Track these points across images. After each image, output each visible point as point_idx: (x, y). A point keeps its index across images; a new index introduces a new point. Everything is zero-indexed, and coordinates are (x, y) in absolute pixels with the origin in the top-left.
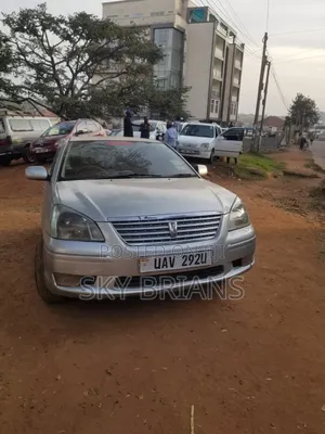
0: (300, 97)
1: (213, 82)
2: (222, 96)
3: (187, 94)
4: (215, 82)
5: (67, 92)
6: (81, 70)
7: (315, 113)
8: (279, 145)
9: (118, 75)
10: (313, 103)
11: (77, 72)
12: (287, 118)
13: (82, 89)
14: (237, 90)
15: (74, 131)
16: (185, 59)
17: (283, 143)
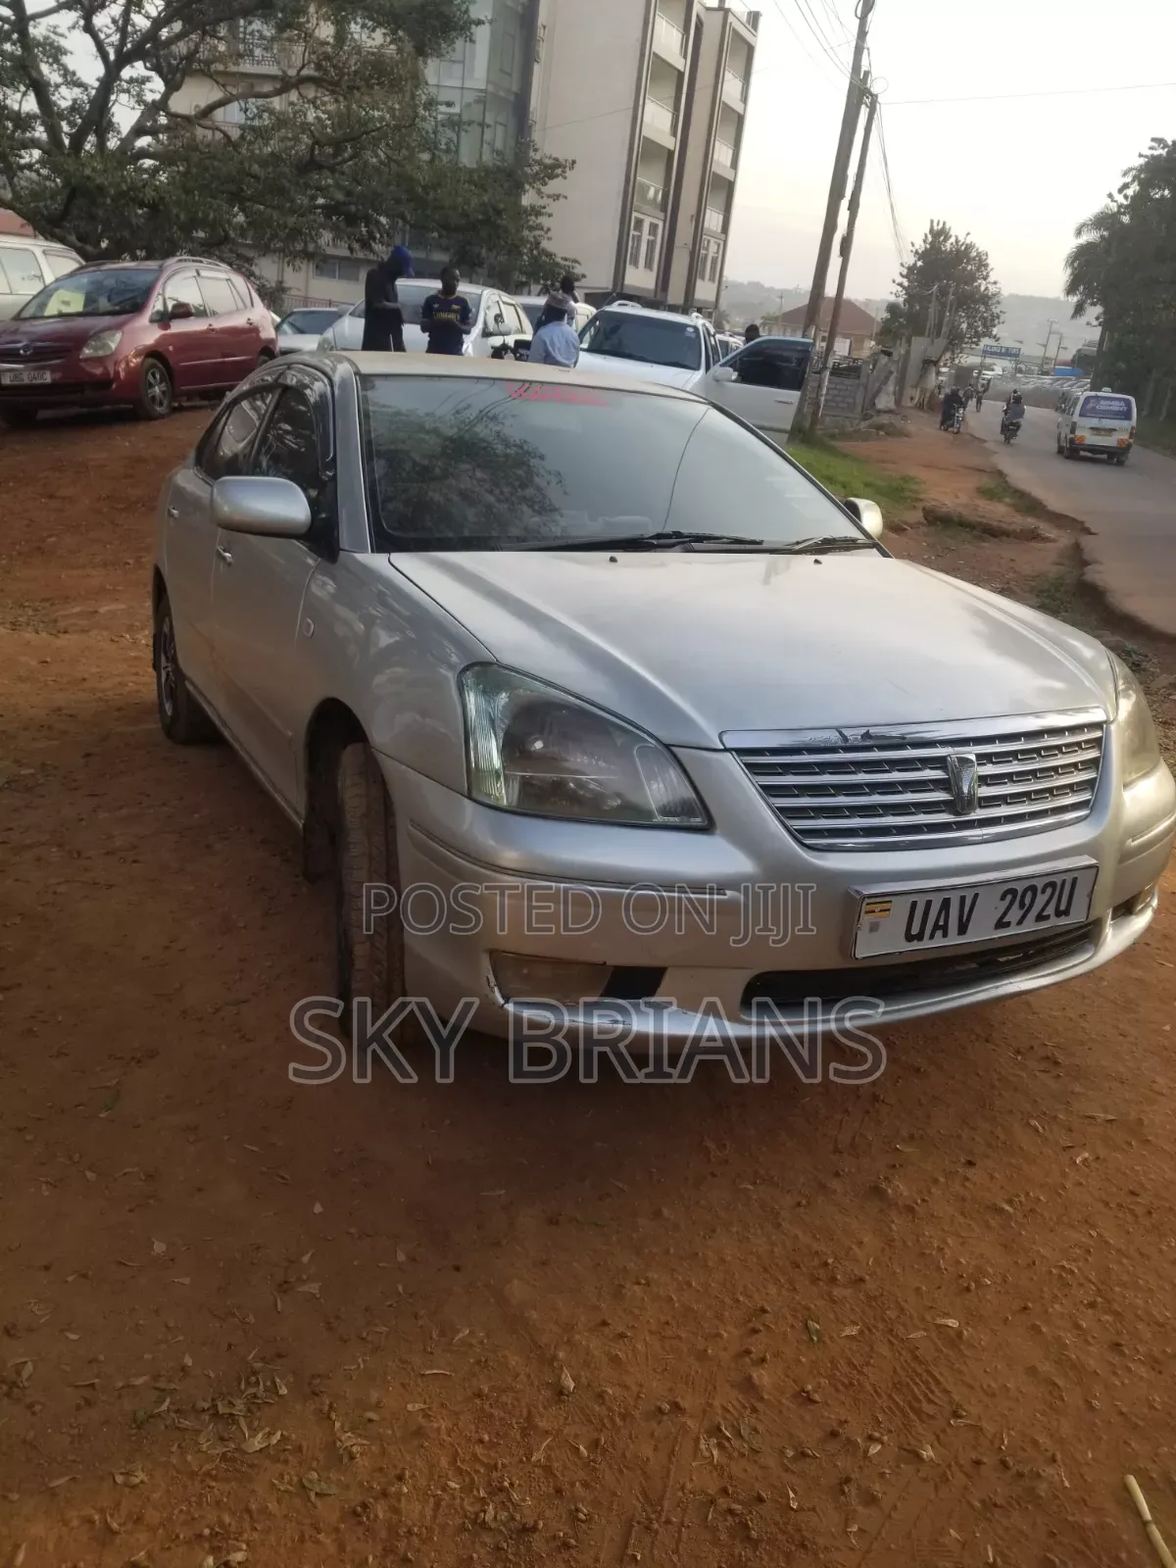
0: (939, 234)
1: (643, 151)
2: (670, 206)
3: (554, 186)
4: (650, 150)
5: (78, 140)
6: (137, 54)
7: (986, 299)
8: (869, 409)
9: (285, 85)
10: (981, 263)
11: (124, 59)
12: (892, 308)
13: (138, 131)
14: (725, 189)
15: (156, 305)
16: (543, 50)
17: (885, 401)
